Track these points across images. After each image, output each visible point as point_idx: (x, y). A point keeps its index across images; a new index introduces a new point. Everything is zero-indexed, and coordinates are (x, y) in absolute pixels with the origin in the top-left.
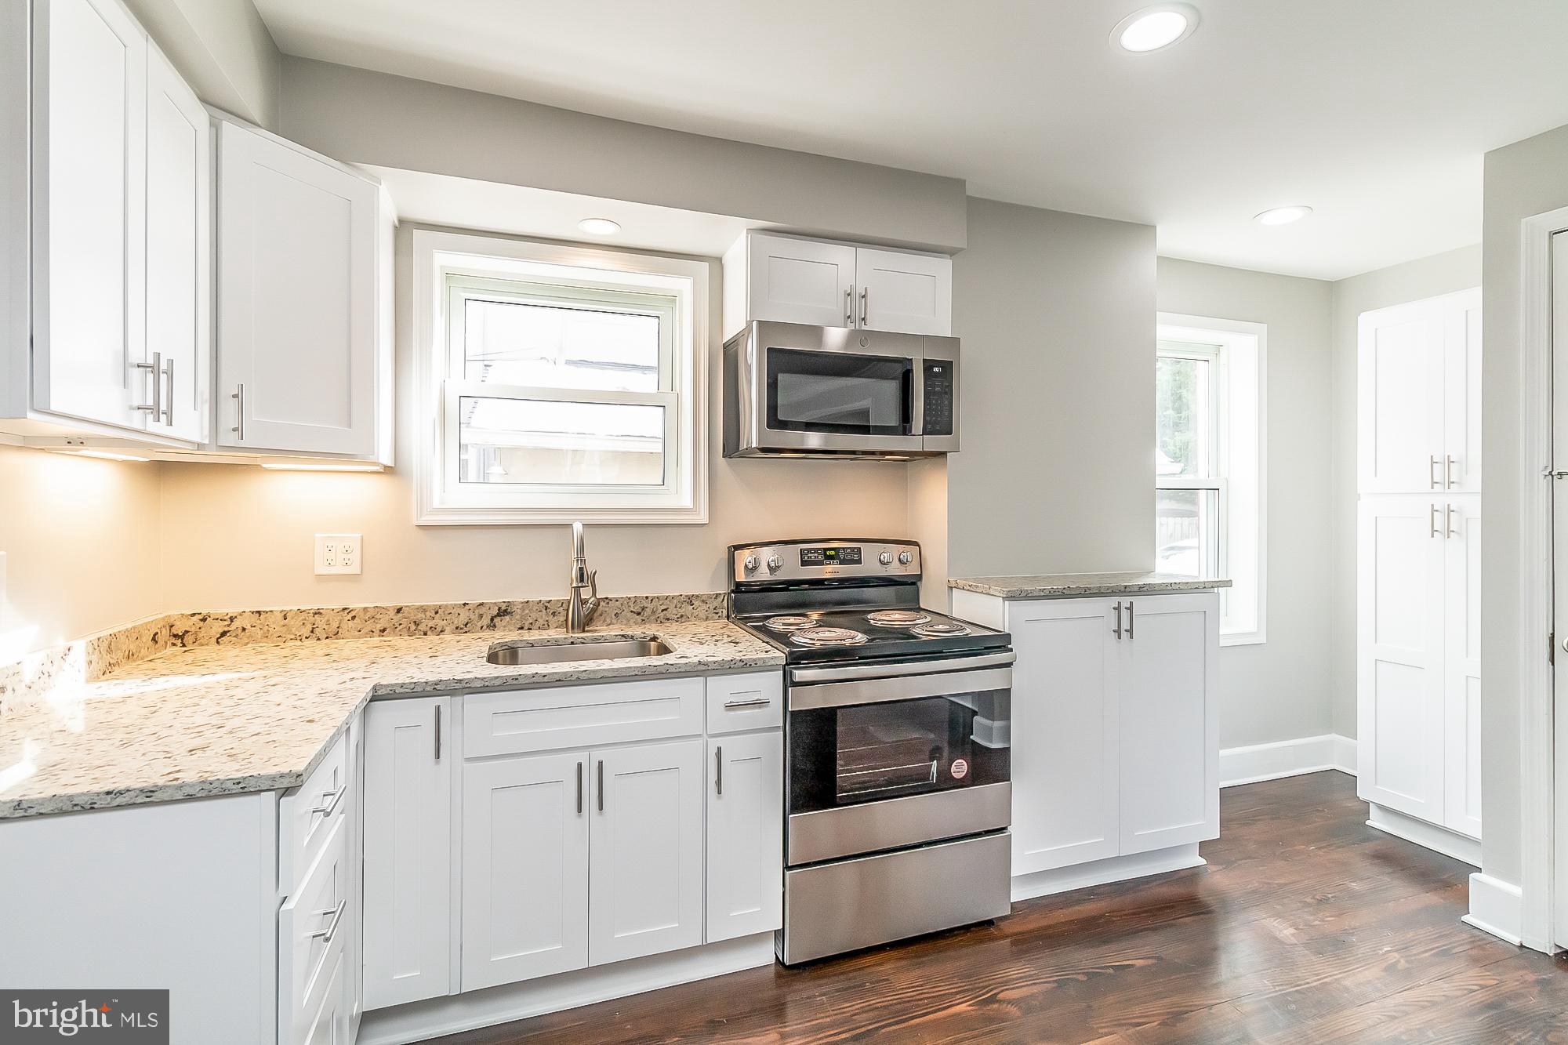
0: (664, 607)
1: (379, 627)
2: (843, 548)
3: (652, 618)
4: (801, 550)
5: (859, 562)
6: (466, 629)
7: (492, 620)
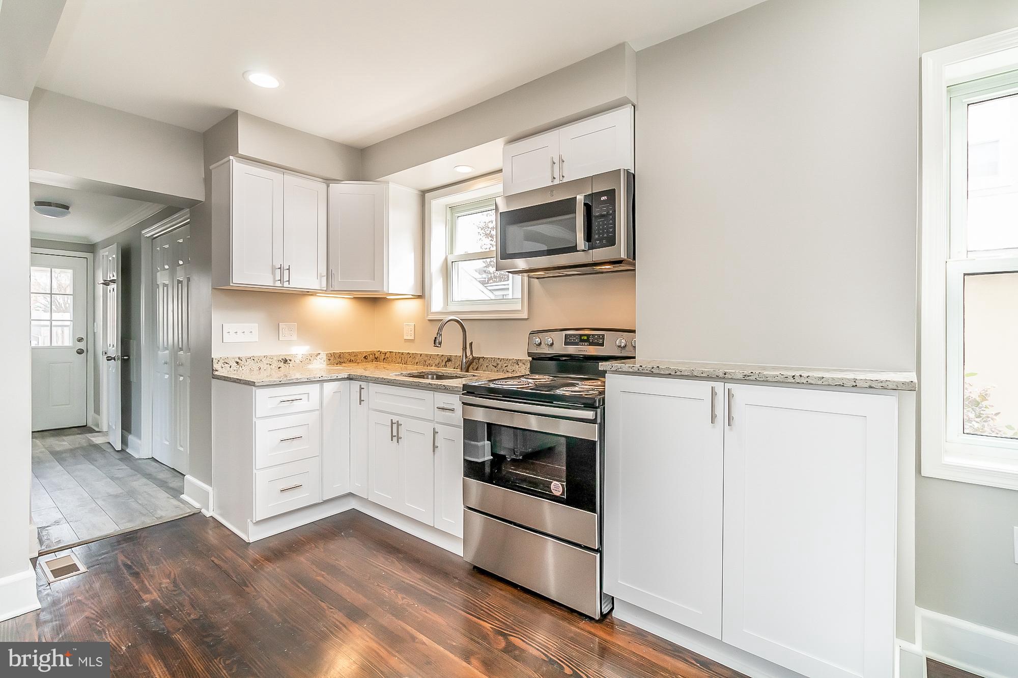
0: (506, 365)
1: (416, 361)
2: (593, 335)
3: (501, 370)
4: (566, 335)
5: (602, 345)
6: (438, 366)
7: (446, 363)
